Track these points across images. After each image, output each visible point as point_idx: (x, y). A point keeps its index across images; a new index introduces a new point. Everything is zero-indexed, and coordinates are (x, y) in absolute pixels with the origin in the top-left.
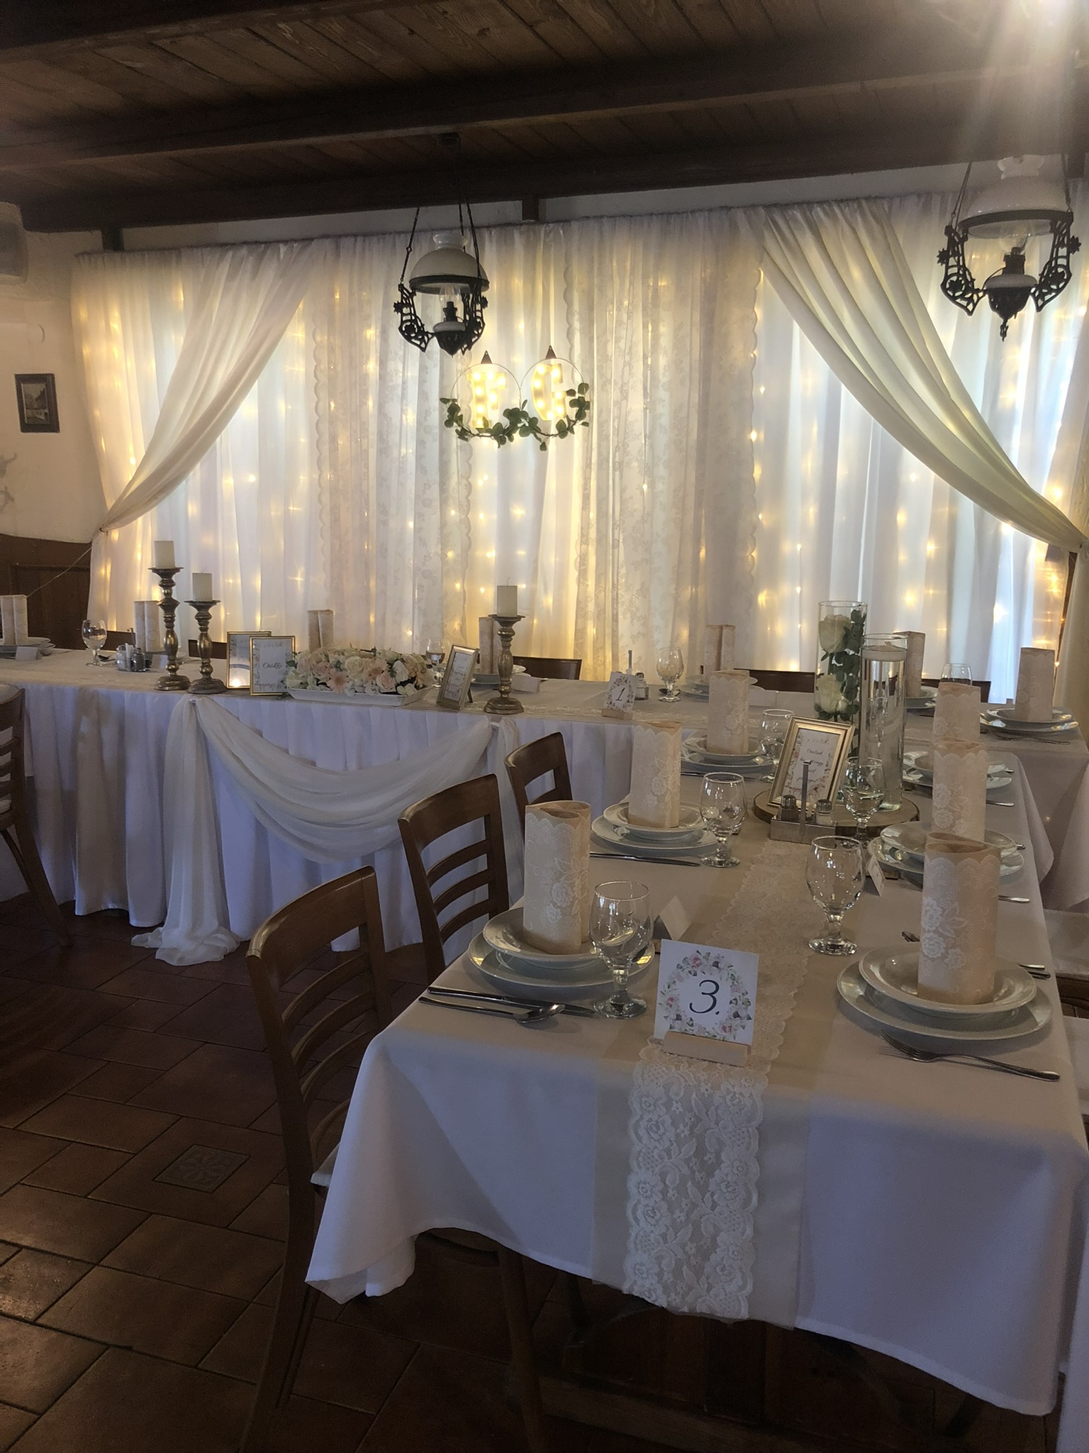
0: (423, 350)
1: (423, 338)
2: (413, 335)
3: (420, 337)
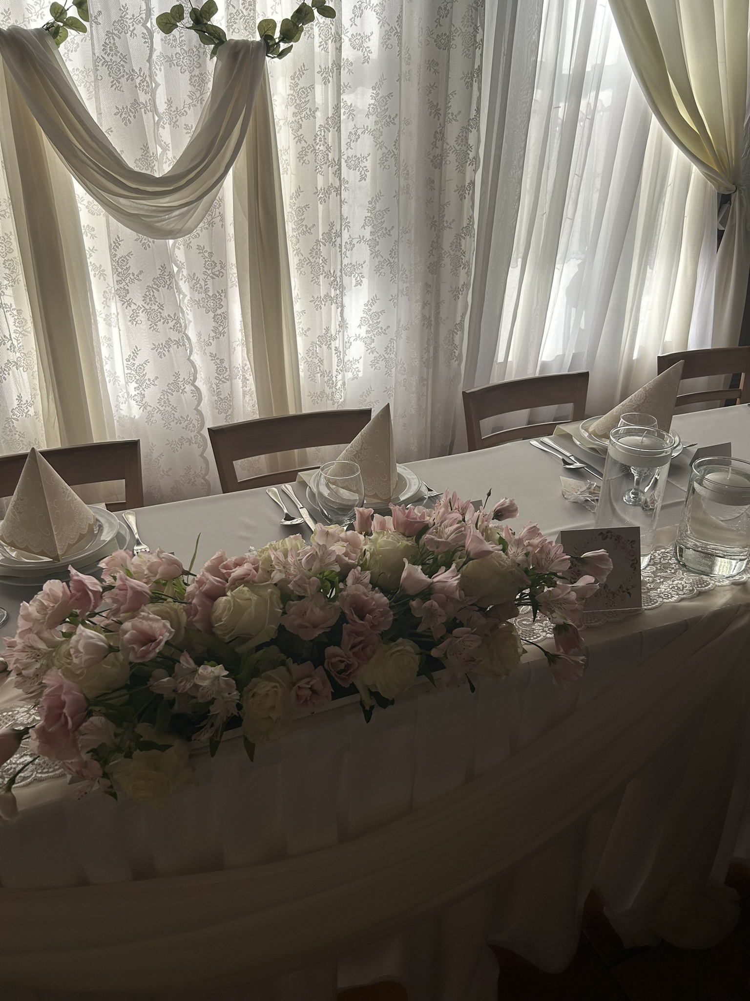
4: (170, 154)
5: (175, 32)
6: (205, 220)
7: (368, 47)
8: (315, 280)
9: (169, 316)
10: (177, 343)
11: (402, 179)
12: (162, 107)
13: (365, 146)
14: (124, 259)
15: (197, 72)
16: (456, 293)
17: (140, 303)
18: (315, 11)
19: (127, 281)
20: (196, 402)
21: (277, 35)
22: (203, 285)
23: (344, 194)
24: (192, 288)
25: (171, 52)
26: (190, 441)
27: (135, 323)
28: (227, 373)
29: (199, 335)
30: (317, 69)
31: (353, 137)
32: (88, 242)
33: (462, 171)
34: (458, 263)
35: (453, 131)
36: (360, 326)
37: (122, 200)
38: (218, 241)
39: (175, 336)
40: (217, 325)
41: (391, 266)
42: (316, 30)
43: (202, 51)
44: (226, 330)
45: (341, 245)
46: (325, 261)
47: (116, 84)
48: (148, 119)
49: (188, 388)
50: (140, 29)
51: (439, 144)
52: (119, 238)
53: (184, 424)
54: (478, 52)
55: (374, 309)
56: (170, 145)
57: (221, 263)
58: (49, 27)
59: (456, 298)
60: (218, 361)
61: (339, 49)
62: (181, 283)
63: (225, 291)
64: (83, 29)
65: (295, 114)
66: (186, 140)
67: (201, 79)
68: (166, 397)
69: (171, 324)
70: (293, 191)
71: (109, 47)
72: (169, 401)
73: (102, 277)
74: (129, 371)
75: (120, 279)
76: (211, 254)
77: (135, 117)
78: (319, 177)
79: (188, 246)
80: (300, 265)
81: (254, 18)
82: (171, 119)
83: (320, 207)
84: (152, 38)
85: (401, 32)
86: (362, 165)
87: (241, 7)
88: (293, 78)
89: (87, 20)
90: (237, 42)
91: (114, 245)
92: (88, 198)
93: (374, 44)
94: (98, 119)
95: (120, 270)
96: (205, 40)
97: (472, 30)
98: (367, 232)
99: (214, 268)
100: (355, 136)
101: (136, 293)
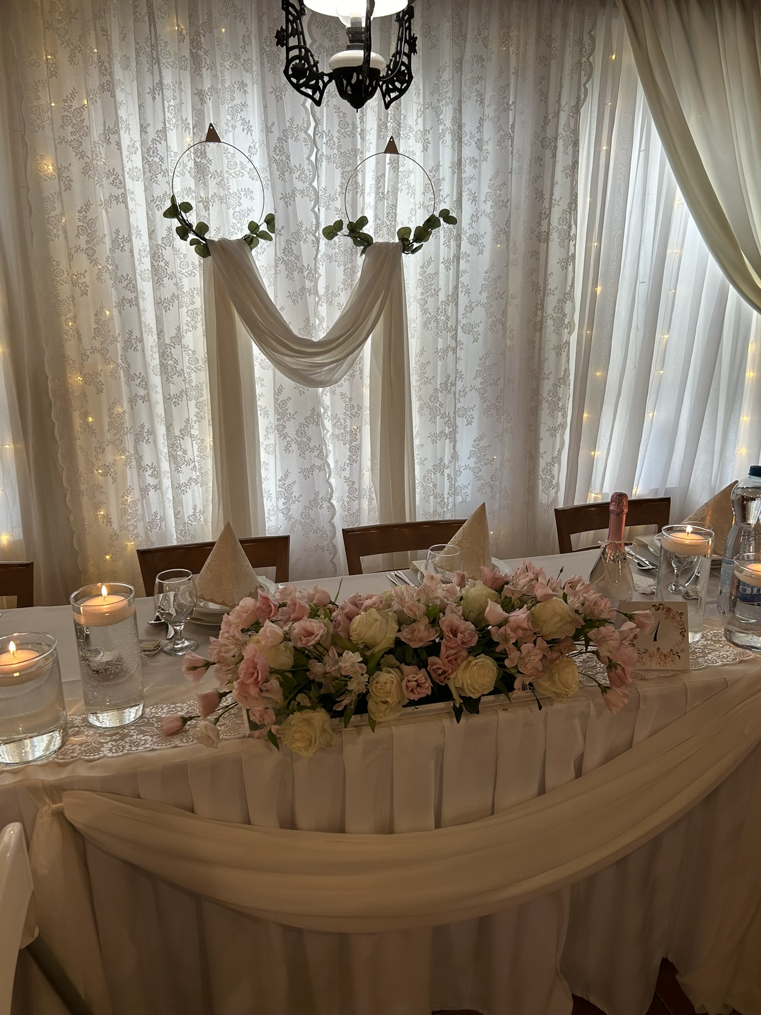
0: (318, 103)
1: (317, 83)
2: (302, 81)
3: (313, 82)
4: (325, 325)
5: (336, 238)
6: (348, 374)
7: (482, 243)
8: (433, 420)
9: (315, 446)
10: (320, 468)
11: (508, 341)
12: (321, 290)
13: (478, 316)
14: (284, 403)
15: (349, 266)
16: (553, 431)
17: (293, 436)
18: (441, 220)
19: (285, 419)
20: (331, 516)
21: (412, 237)
22: (343, 423)
23: (460, 353)
24: (334, 425)
25: (332, 252)
26: (323, 548)
27: (288, 451)
28: (357, 493)
29: (336, 462)
30: (441, 260)
31: (468, 309)
32: (258, 389)
33: (559, 334)
34: (556, 406)
35: (551, 302)
36: (469, 458)
37: (287, 358)
38: (356, 389)
39: (318, 462)
40: (352, 455)
41: (498, 410)
42: (442, 232)
43: (354, 250)
44: (358, 458)
45: (455, 394)
46: (441, 405)
47: (290, 276)
48: (311, 299)
49: (325, 505)
50: (311, 238)
51: (539, 313)
52: (281, 386)
53: (319, 534)
54: (572, 243)
55: (482, 444)
56: (325, 318)
57: (358, 406)
58: (246, 238)
59: (553, 435)
60: (351, 484)
61: (459, 246)
62: (326, 422)
63: (360, 428)
64: (270, 239)
65: (422, 294)
66: (337, 315)
67: (353, 270)
68: (307, 511)
69: (316, 453)
70: (418, 351)
71: (287, 251)
72: (309, 515)
73: (266, 416)
74: (280, 489)
75: (280, 417)
76: (351, 399)
77: (301, 298)
78: (440, 340)
79: (333, 393)
80: (421, 409)
81: (395, 226)
82: (328, 299)
83: (440, 363)
84: (318, 243)
85: (509, 231)
86: (475, 330)
87: (385, 219)
88: (422, 267)
89: (273, 232)
90: (382, 243)
91: (278, 391)
92: (263, 357)
93: (487, 241)
94: (275, 300)
95: (280, 411)
96: (357, 243)
97: (566, 227)
98: (477, 384)
99: (354, 410)
100: (470, 308)
101: (291, 429)
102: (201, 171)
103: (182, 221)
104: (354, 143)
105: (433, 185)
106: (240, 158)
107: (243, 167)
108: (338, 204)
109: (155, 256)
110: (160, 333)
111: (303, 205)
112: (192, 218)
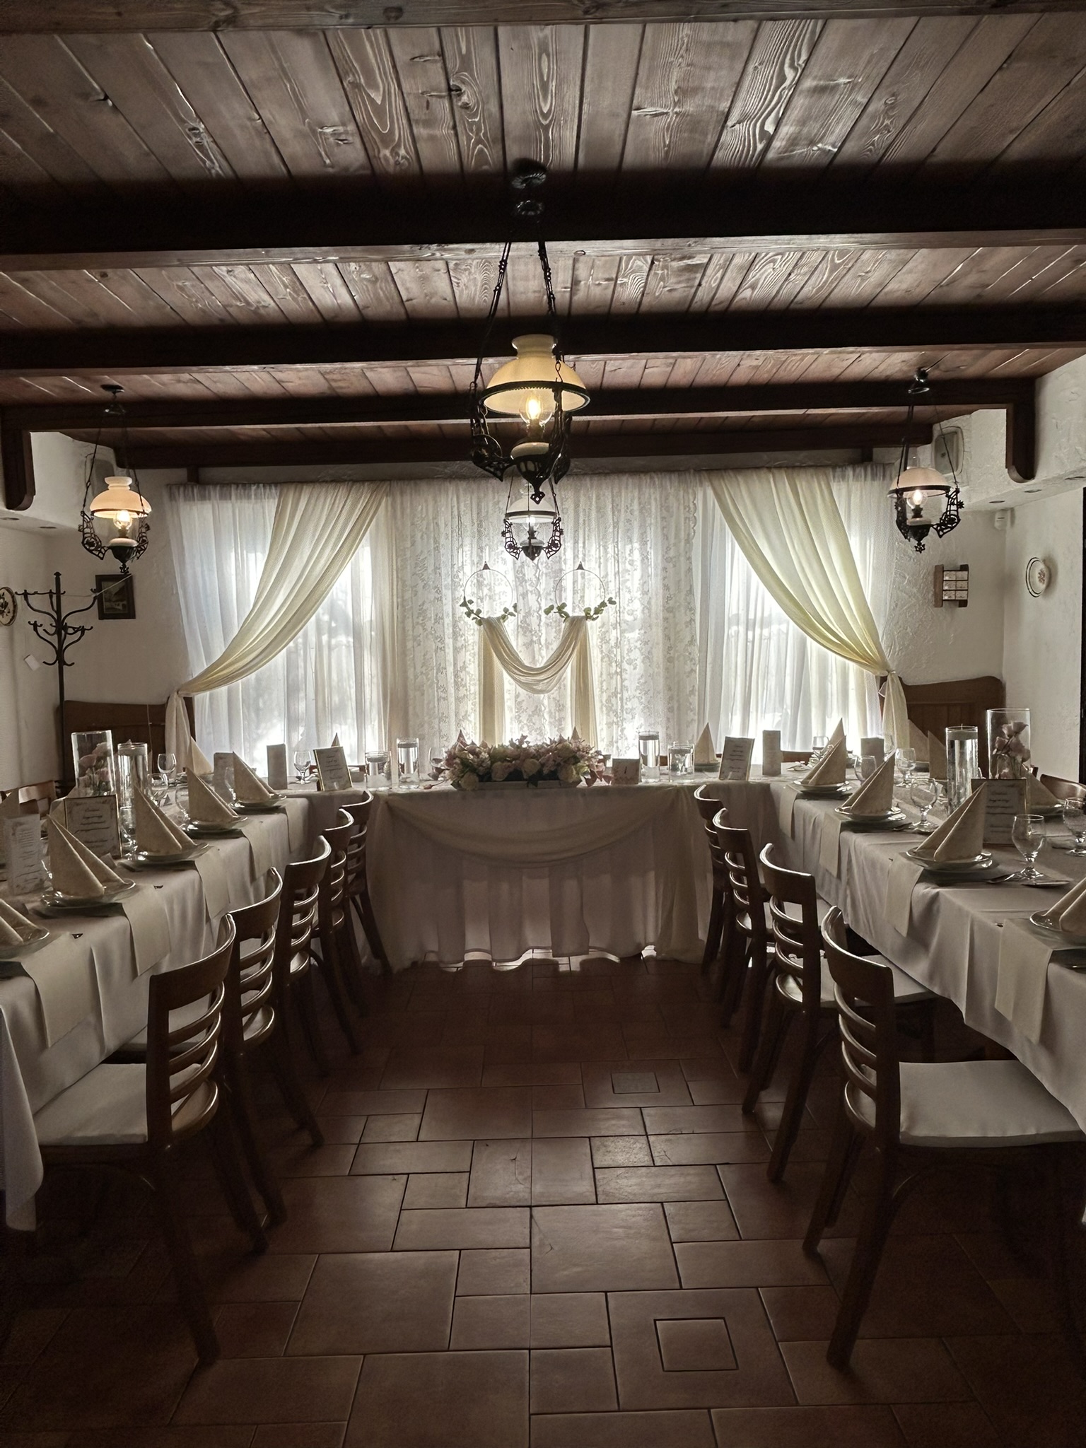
2: (511, 550)
4: (543, 659)
5: (550, 614)
6: (557, 686)
7: (635, 614)
12: (543, 641)
13: (637, 655)
14: (520, 702)
15: (557, 629)
17: (525, 722)
18: (608, 603)
21: (592, 613)
23: (625, 676)
24: (550, 717)
25: (548, 622)
30: (611, 624)
32: (507, 696)
37: (521, 678)
38: (562, 696)
42: (609, 609)
43: (560, 620)
47: (524, 634)
48: (536, 646)
50: (536, 614)
51: (673, 652)
52: (519, 693)
56: (544, 655)
57: (563, 705)
58: (501, 616)
61: (620, 616)
64: (515, 616)
65: (599, 642)
66: (551, 653)
67: (559, 631)
71: (524, 621)
75: (518, 711)
76: (559, 701)
77: (531, 647)
79: (549, 698)
81: (583, 607)
82: (546, 645)
84: (541, 617)
86: (635, 663)
87: (577, 604)
88: (599, 628)
89: (516, 612)
90: (575, 617)
91: (517, 696)
92: (509, 678)
93: (639, 614)
94: (517, 648)
95: (518, 708)
96: (561, 617)
98: (638, 693)
99: (560, 707)
100: (630, 651)
101: (524, 718)
102: (480, 585)
103: (468, 608)
104: (560, 566)
105: (604, 585)
106: (500, 576)
107: (502, 580)
108: (552, 597)
109: (455, 626)
110: (455, 664)
111: (532, 598)
112: (473, 607)
